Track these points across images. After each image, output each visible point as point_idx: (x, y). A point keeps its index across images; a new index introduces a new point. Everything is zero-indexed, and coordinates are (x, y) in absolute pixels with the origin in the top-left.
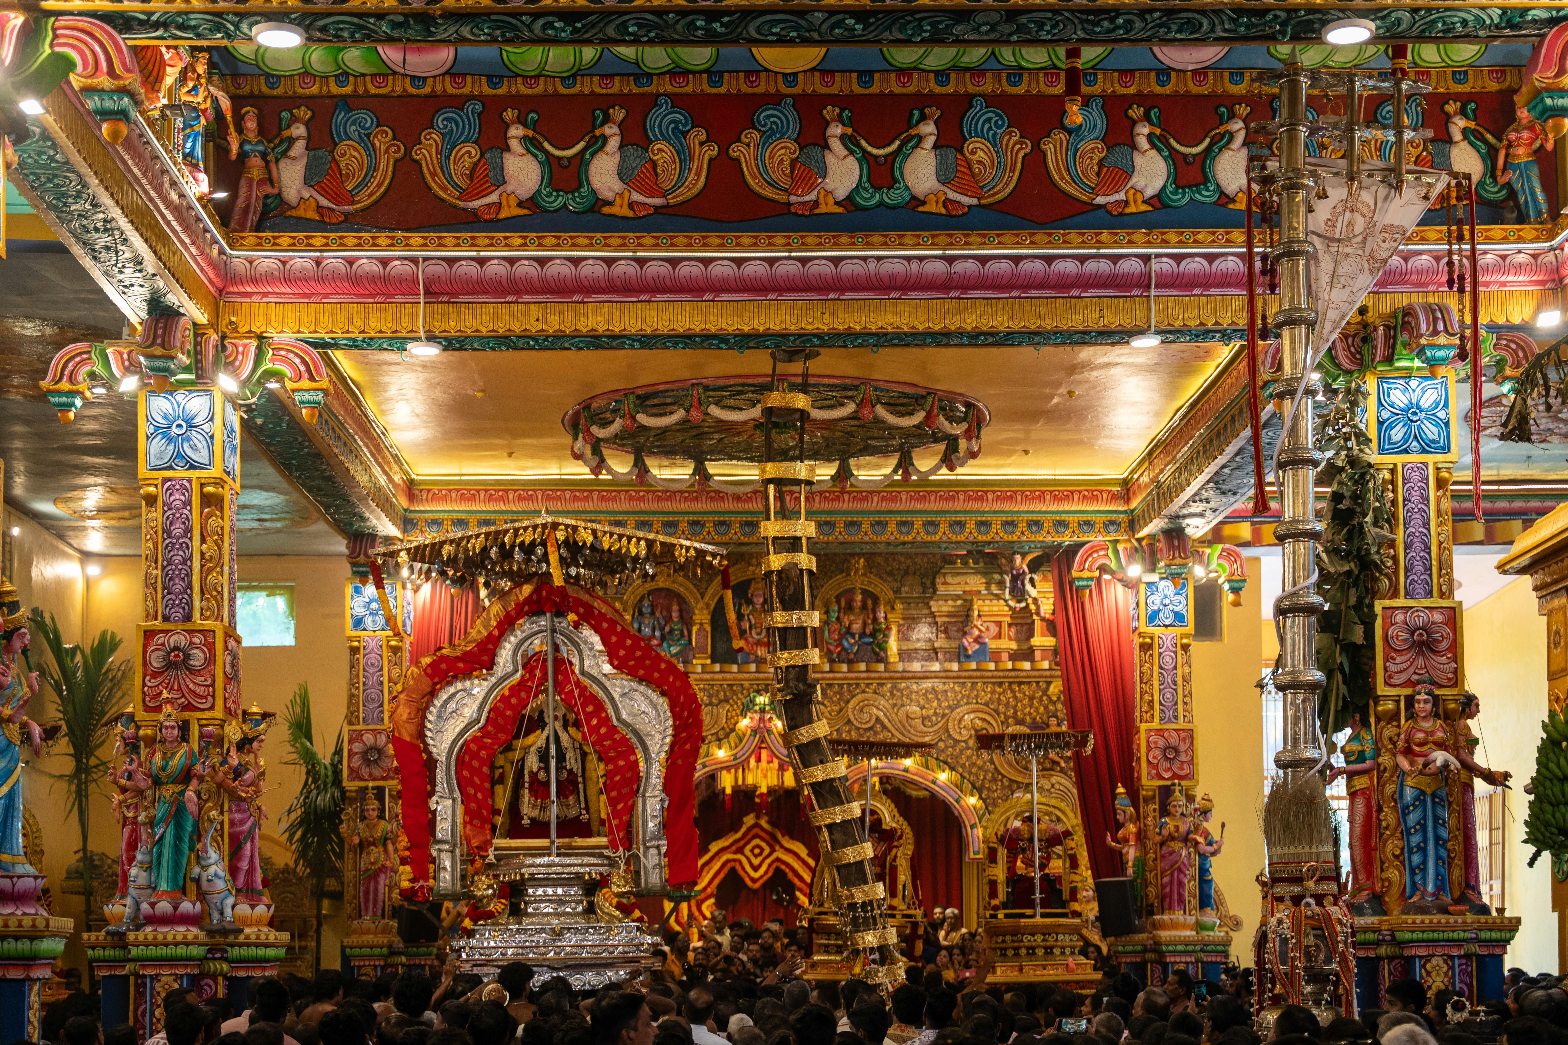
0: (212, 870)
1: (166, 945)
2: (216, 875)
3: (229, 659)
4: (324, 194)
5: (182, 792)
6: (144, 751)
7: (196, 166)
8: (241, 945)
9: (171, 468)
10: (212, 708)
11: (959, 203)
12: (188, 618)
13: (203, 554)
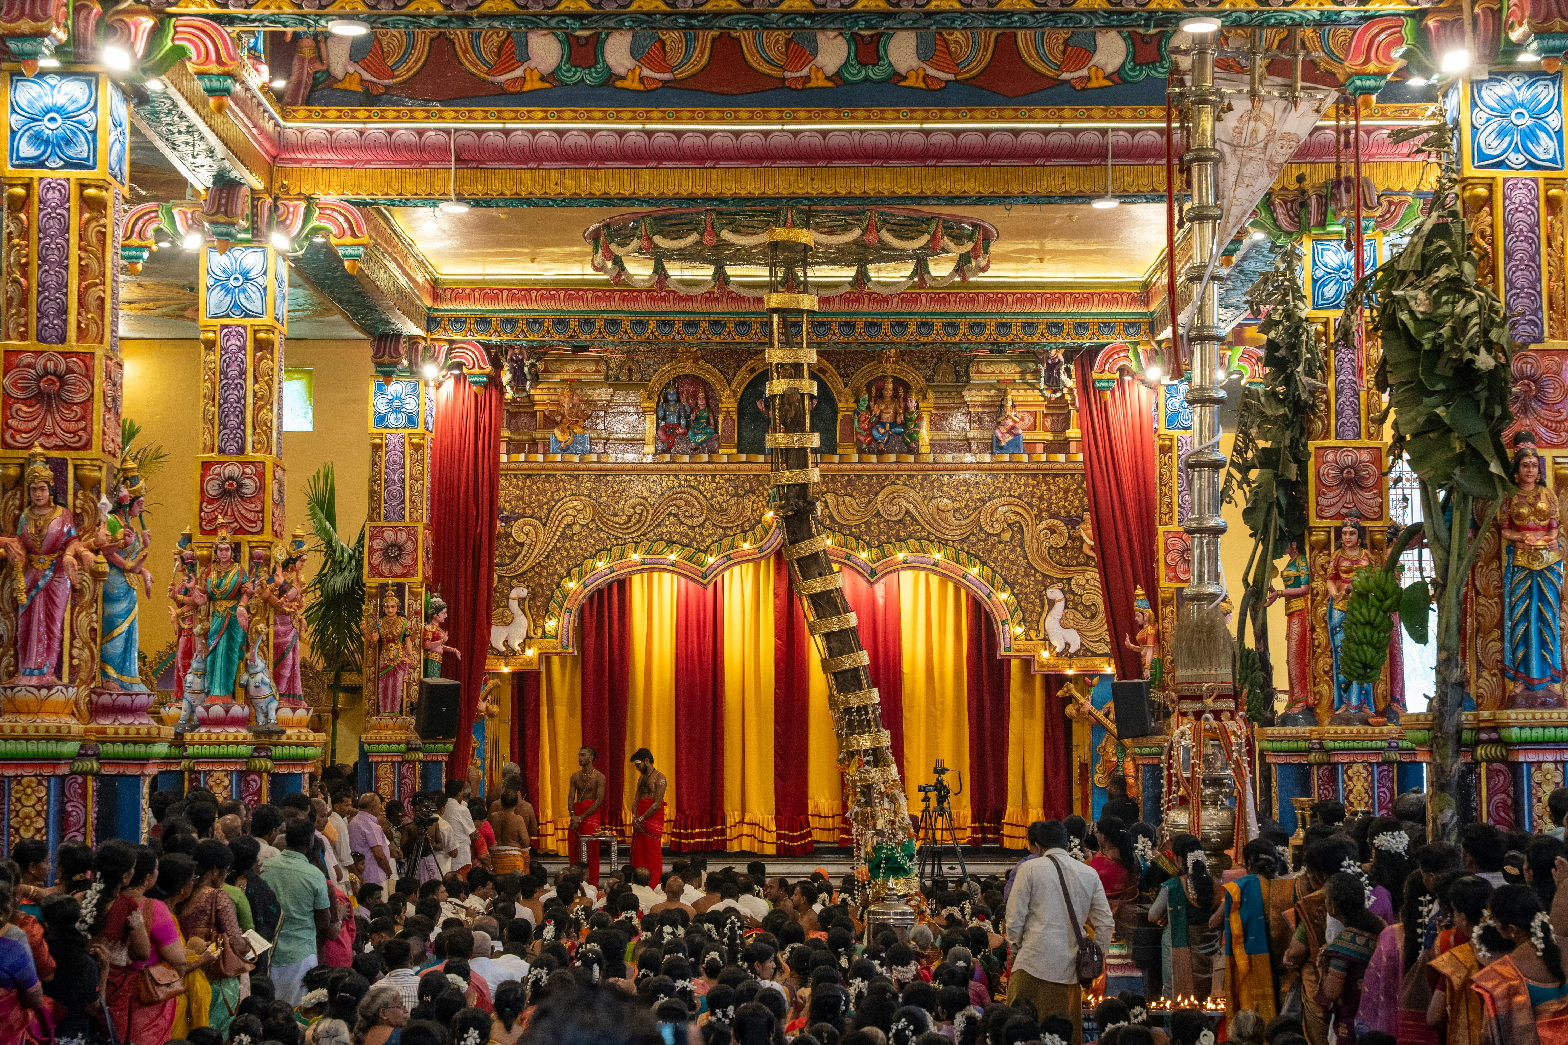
0: (259, 677)
1: (219, 744)
2: (263, 682)
3: (276, 487)
4: (367, 68)
5: (234, 608)
6: (199, 570)
7: (258, 58)
8: (283, 745)
9: (228, 316)
10: (261, 531)
11: (937, 78)
12: (241, 450)
13: (255, 393)
